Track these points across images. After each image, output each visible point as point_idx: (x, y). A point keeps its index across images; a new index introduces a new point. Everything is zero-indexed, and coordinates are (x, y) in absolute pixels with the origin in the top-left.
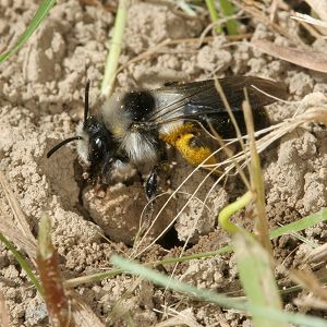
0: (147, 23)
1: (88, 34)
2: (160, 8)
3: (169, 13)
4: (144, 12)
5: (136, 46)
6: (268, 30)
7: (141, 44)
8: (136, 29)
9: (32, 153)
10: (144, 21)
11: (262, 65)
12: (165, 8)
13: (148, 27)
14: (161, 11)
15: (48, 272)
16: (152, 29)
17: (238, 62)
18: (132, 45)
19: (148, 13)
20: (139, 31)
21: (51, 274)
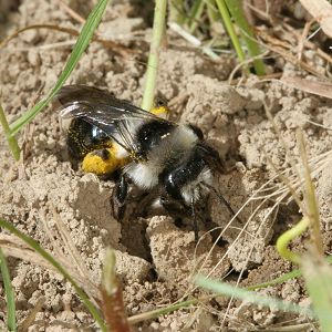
0: (176, 69)
1: (119, 84)
2: (188, 53)
3: (197, 58)
4: (173, 59)
5: (167, 92)
6: (296, 70)
7: (172, 90)
8: (166, 75)
9: (67, 199)
10: (173, 67)
11: (294, 104)
12: (193, 54)
13: (178, 72)
14: (189, 56)
15: (112, 307)
16: (181, 75)
17: (272, 100)
18: (163, 92)
19: (177, 59)
20: (169, 78)
21: (117, 308)
